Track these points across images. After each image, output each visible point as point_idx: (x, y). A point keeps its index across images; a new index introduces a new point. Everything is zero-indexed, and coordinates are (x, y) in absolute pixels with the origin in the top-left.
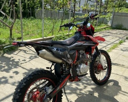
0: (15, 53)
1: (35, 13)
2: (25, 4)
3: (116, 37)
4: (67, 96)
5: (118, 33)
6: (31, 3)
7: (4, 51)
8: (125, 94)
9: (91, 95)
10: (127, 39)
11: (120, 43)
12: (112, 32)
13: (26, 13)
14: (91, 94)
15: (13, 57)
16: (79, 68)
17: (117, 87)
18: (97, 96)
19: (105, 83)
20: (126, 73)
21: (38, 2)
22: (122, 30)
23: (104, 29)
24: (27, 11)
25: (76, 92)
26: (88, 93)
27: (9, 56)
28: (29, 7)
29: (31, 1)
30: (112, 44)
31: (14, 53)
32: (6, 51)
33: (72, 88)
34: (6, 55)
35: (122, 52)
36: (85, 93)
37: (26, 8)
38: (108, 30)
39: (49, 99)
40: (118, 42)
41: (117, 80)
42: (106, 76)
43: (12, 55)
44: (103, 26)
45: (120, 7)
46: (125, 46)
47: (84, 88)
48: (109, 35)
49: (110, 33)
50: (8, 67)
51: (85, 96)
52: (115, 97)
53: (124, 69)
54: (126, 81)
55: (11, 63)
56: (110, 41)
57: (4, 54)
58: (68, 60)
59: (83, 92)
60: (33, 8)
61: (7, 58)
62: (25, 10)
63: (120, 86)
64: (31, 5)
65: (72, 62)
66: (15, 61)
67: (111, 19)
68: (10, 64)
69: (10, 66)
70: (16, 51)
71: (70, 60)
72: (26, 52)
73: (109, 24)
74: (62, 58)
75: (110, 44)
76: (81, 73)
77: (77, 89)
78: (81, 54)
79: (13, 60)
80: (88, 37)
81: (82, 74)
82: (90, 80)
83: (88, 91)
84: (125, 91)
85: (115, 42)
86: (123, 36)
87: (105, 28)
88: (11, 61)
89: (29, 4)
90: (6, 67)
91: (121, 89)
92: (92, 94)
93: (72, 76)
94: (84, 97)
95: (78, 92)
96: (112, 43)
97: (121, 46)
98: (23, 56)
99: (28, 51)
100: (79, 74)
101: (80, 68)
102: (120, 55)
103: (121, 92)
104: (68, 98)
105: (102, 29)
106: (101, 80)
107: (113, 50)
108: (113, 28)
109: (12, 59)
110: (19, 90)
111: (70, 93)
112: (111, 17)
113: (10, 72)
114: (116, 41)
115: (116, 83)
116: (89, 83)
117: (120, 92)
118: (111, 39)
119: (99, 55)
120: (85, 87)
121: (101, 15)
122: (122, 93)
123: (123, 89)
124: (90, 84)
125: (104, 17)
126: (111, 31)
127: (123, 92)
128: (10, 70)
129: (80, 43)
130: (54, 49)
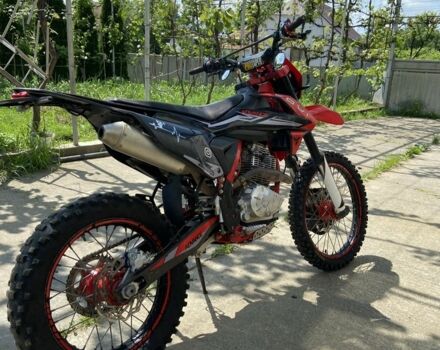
0: (49, 179)
1: (129, 65)
2: (95, 34)
3: (400, 137)
4: (212, 301)
5: (407, 127)
6: (113, 33)
7: (9, 172)
8: (411, 295)
9: (294, 297)
10: (435, 142)
11: (412, 154)
12: (387, 123)
13: (98, 64)
14: (294, 294)
15: (37, 191)
16: (248, 198)
17: (384, 276)
18: (314, 302)
19: (343, 266)
20: (420, 237)
21: (138, 29)
22: (420, 120)
23: (360, 116)
24: (102, 57)
25: (243, 290)
26: (283, 294)
27: (26, 187)
28: (107, 45)
29: (113, 26)
30: (381, 157)
31: (42, 179)
32: (15, 172)
33: (231, 277)
34: (15, 184)
35: (414, 178)
36: (274, 293)
37: (97, 49)
38: (373, 118)
39: (137, 288)
40: (403, 151)
41: (388, 258)
42: (348, 242)
43: (36, 185)
44: (357, 105)
45: (416, 48)
46: (427, 164)
47: (273, 280)
48: (374, 133)
49: (381, 126)
50: (18, 218)
51: (273, 300)
52: (376, 305)
53: (414, 226)
54: (418, 260)
55: (30, 206)
56: (377, 148)
57: (8, 181)
58: (207, 165)
59: (266, 289)
60: (121, 48)
61: (17, 191)
62: (93, 54)
63: (395, 274)
64: (114, 37)
65: (222, 173)
66: (46, 200)
67: (384, 83)
68: (27, 210)
69: (27, 214)
70: (53, 174)
71: (215, 167)
72: (87, 176)
73: (379, 98)
74: (185, 156)
75: (375, 157)
76: (253, 215)
77: (249, 280)
78: (256, 156)
79: (39, 199)
80: (279, 99)
81: (256, 220)
82: (297, 256)
83: (285, 287)
84: (412, 287)
85: (394, 153)
86: (422, 134)
87: (362, 112)
88: (31, 201)
89: (107, 34)
90: (12, 219)
91: (398, 281)
92: (296, 294)
93: (222, 220)
94: (271, 303)
95: (250, 289)
96: (382, 154)
97: (412, 162)
98: (73, 187)
99: (91, 174)
100: (248, 218)
101: (250, 198)
102: (408, 187)
103: (397, 291)
104: (213, 305)
105: (354, 114)
106: (330, 253)
107: (386, 174)
108: (390, 112)
109: (34, 195)
110: (31, 249)
111: (222, 294)
112: (385, 76)
113: (22, 231)
114: (397, 148)
115: (383, 266)
116: (290, 265)
117: (393, 289)
118: (379, 142)
119: (321, 167)
120: (277, 276)
121: (347, 68)
122: (401, 292)
123: (403, 282)
124: (294, 267)
125: (360, 76)
126: (382, 120)
127: (405, 290)
128: (25, 226)
129: (249, 116)
130: (156, 124)
